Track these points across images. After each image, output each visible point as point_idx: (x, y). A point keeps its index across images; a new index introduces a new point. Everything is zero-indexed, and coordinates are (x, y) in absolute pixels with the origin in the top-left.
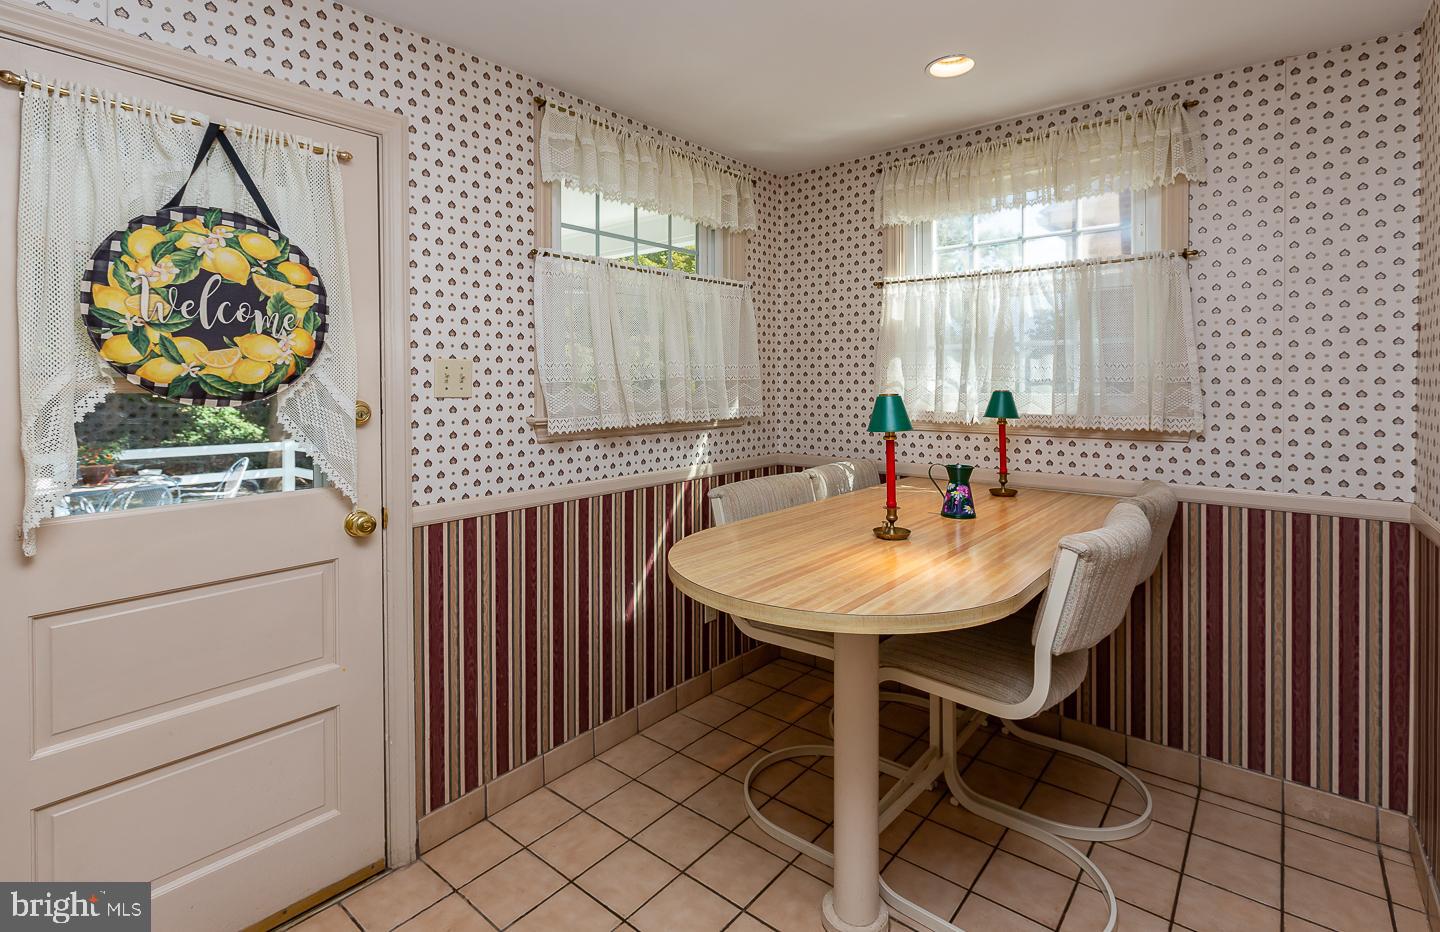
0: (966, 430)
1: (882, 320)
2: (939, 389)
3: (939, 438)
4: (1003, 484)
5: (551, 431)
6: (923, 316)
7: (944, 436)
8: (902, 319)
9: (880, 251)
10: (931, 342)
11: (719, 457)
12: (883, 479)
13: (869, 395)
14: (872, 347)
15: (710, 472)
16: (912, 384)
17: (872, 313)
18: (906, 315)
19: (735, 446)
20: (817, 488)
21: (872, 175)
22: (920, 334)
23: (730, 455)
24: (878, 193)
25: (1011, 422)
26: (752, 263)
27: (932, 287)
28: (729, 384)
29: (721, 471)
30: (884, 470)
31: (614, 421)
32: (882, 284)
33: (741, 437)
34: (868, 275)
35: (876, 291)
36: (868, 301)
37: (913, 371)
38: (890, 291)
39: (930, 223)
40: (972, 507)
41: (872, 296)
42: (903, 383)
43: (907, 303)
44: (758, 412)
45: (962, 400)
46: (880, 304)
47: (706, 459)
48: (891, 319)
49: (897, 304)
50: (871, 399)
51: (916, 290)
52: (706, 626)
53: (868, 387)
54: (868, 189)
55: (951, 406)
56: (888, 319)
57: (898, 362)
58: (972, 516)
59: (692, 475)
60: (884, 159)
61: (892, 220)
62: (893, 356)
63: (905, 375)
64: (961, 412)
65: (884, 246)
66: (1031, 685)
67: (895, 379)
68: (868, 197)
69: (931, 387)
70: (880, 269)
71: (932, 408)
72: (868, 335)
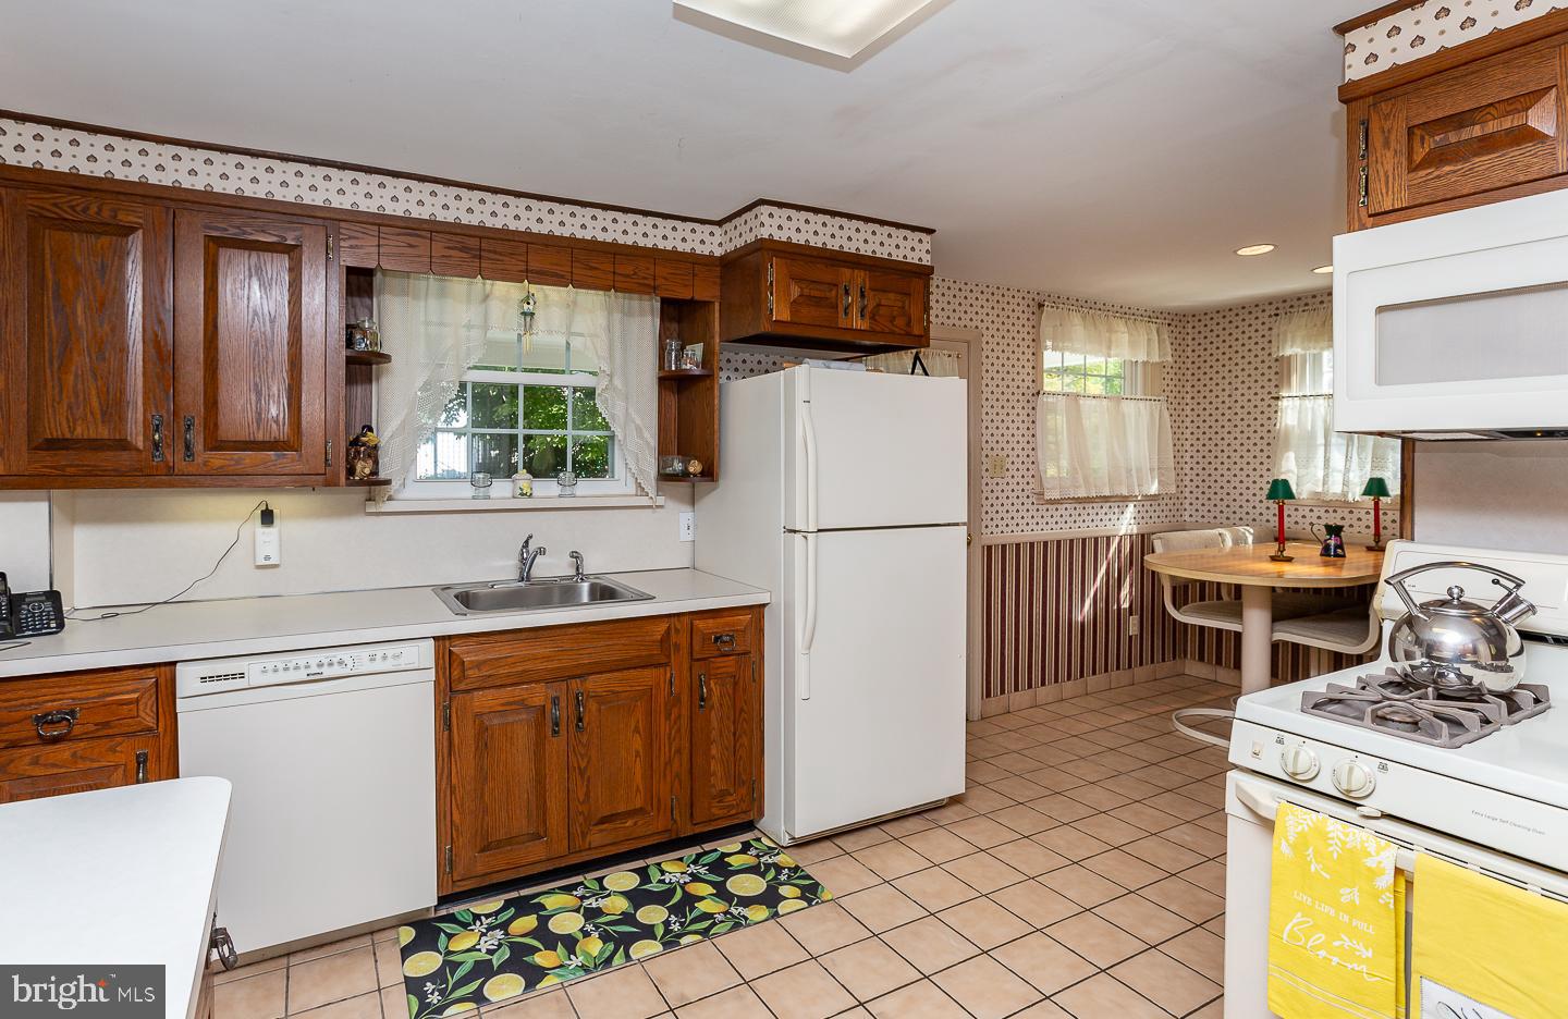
0: (1352, 507)
1: (1278, 425)
2: (1326, 476)
3: (1327, 511)
4: (1377, 543)
5: (1047, 497)
6: (1313, 422)
7: (1331, 510)
8: (1296, 423)
9: (1276, 373)
10: (1321, 440)
11: (1141, 521)
12: (1276, 540)
13: (1265, 479)
14: (1269, 444)
15: (1135, 531)
16: (1303, 472)
17: (1269, 419)
18: (1299, 419)
19: (1153, 514)
20: (1223, 541)
21: (1270, 316)
22: (1312, 436)
23: (1149, 521)
24: (1275, 331)
25: (1383, 499)
26: (1166, 382)
27: (1321, 401)
28: (1152, 470)
29: (1142, 532)
30: (1277, 535)
31: (1082, 494)
32: (1278, 398)
33: (1157, 508)
34: (1266, 391)
35: (1273, 402)
36: (1266, 409)
37: (1305, 462)
38: (1284, 403)
39: (1320, 355)
40: (1343, 550)
41: (1269, 406)
42: (1296, 471)
43: (1300, 412)
44: (1173, 490)
45: (1345, 483)
46: (1276, 412)
47: (1132, 521)
48: (1286, 425)
49: (1290, 413)
50: (1268, 482)
51: (1308, 403)
52: (1130, 637)
53: (1265, 473)
54: (1266, 327)
55: (1336, 488)
56: (1283, 424)
57: (1291, 455)
58: (1344, 556)
59: (1122, 533)
60: (1280, 305)
61: (1288, 351)
62: (1287, 451)
63: (1298, 465)
64: (1345, 494)
65: (1281, 371)
66: (1368, 635)
67: (1289, 468)
68: (1266, 333)
69: (1320, 474)
70: (1276, 386)
71: (1320, 490)
72: (1265, 435)
